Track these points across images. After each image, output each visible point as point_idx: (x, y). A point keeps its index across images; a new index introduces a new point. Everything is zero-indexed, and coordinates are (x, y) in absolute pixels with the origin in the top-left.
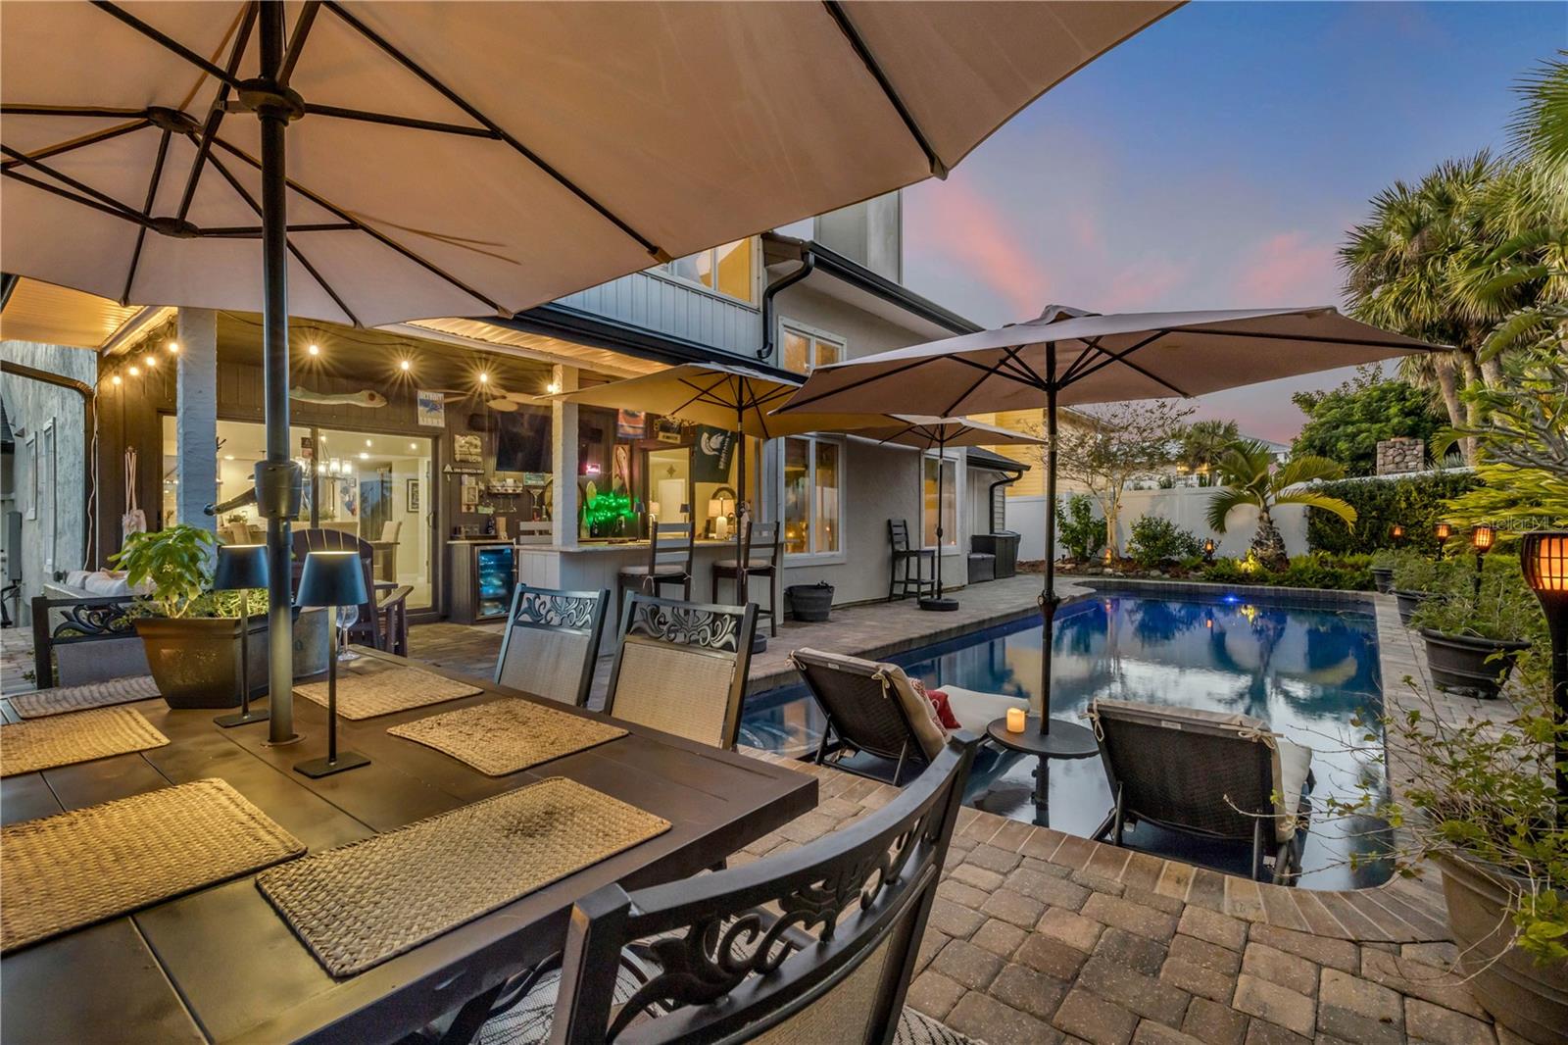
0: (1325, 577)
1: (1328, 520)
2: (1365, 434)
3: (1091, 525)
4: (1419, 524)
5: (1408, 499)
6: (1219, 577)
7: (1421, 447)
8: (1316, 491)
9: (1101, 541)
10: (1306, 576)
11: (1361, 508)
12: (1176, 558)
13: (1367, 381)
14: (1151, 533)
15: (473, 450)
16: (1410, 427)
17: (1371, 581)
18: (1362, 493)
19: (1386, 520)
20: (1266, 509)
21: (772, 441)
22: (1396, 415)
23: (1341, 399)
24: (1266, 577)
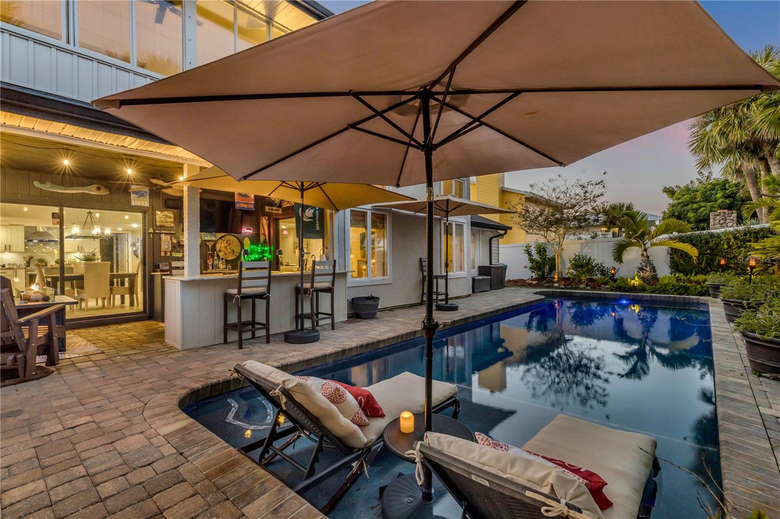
0: (679, 289)
1: (681, 255)
2: (703, 208)
3: (547, 259)
4: (735, 257)
5: (728, 243)
6: (618, 289)
7: (735, 215)
8: (675, 239)
9: (553, 268)
10: (669, 288)
11: (701, 248)
12: (594, 277)
13: (704, 179)
14: (580, 264)
15: (168, 220)
16: (728, 204)
17: (707, 291)
18: (701, 240)
19: (715, 255)
20: (646, 250)
21: (341, 212)
22: (721, 198)
23: (689, 190)
24: (645, 288)
